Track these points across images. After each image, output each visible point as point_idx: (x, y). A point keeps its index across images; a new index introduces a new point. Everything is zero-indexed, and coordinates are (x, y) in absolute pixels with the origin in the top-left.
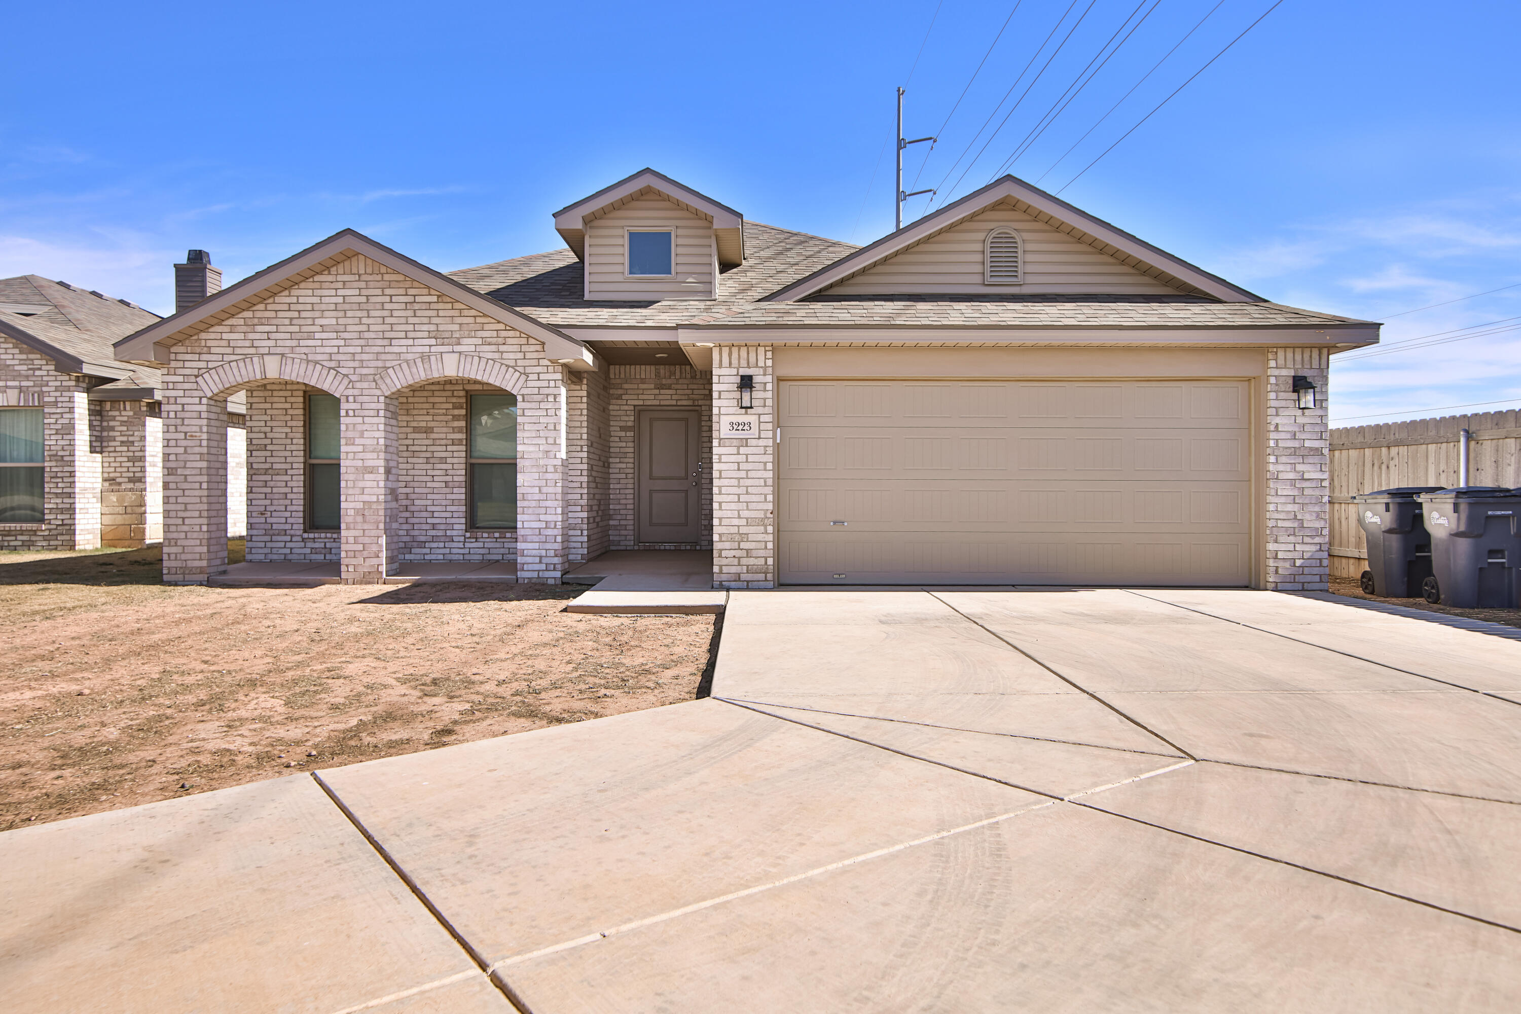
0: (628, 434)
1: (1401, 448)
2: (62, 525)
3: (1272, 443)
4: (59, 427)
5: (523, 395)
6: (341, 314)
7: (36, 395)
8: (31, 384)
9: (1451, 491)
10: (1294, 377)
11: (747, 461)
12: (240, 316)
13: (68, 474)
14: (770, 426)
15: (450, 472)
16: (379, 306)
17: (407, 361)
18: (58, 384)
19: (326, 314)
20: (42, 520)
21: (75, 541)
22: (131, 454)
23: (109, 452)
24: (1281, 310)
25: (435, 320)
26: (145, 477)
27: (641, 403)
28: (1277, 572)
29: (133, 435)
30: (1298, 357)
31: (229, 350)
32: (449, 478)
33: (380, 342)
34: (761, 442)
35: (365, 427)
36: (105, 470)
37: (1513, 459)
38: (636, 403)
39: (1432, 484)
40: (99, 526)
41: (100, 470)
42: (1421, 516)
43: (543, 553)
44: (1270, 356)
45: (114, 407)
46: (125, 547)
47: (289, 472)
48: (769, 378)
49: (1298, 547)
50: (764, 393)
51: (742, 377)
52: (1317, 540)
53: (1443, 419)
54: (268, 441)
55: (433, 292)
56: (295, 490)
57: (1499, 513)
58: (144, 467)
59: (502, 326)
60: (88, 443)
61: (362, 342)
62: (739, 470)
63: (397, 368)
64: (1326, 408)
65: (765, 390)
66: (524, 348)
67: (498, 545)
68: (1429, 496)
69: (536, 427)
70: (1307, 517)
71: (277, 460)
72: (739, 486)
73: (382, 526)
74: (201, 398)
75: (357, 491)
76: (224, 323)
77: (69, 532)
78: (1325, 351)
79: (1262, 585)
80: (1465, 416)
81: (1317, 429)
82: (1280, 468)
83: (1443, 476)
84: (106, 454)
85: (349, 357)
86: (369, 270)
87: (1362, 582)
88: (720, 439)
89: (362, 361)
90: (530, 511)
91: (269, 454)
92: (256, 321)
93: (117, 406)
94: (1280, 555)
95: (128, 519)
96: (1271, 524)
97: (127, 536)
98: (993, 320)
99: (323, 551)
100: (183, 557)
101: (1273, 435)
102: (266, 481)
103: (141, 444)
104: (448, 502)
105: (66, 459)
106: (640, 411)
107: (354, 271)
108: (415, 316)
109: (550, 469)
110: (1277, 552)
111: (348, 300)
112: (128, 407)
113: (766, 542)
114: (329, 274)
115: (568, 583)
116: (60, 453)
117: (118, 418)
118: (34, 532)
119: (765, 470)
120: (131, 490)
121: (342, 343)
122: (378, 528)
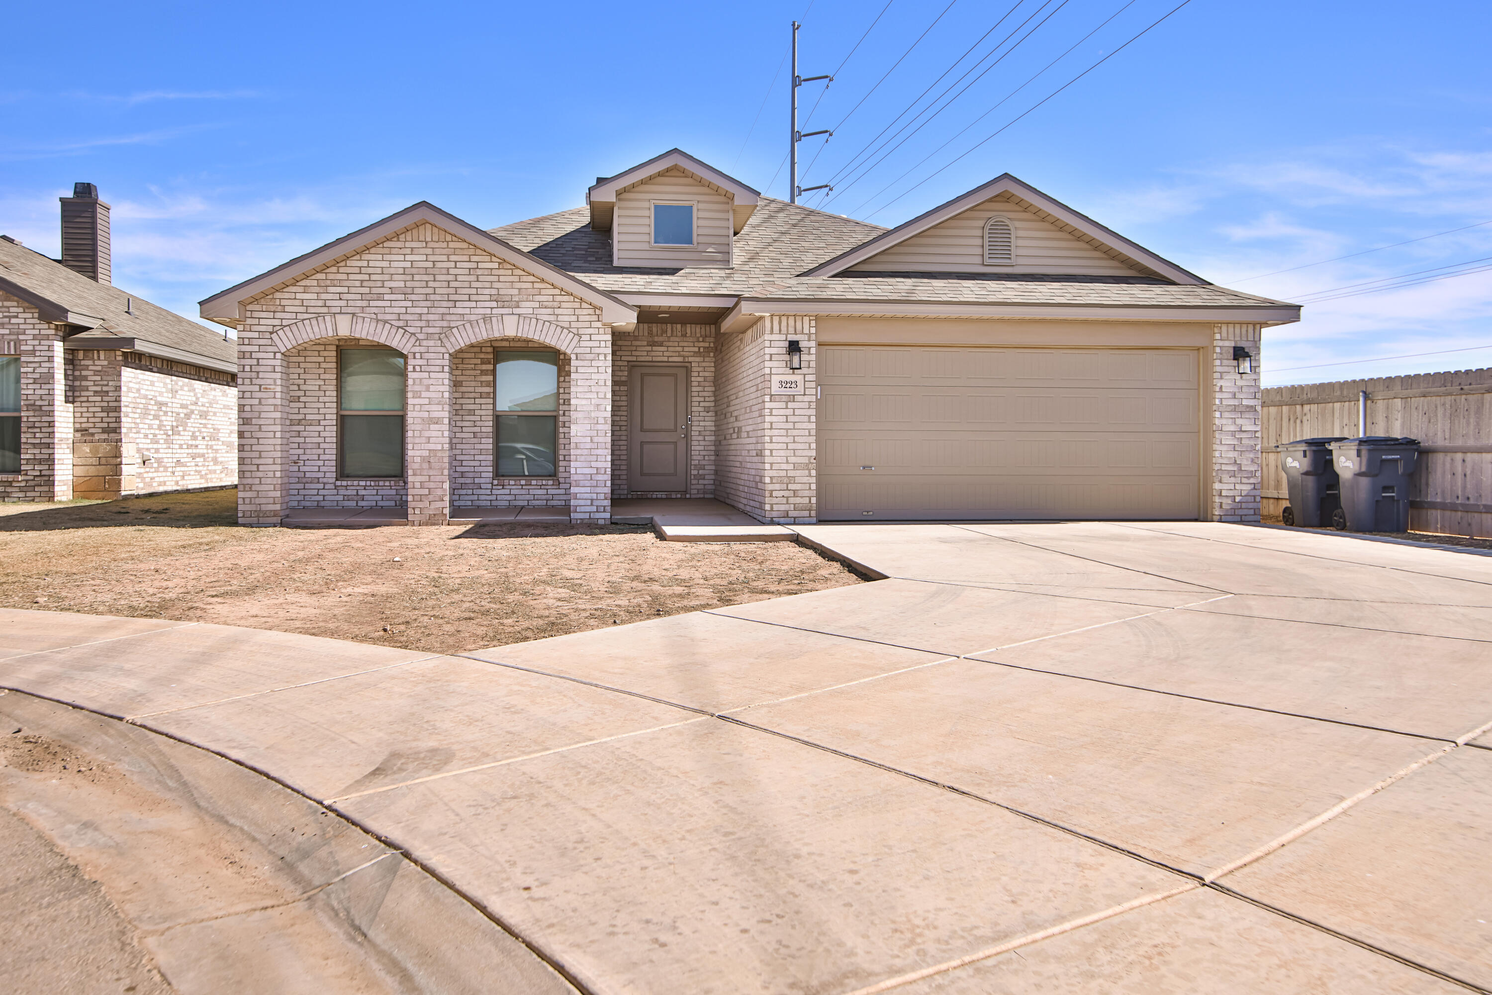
0: (622, 388)
1: (1312, 406)
2: (41, 476)
3: (1217, 402)
4: (37, 376)
5: (576, 354)
6: (409, 278)
7: (12, 344)
8: (7, 332)
9: (1354, 440)
10: (1234, 348)
11: (794, 415)
12: (313, 277)
13: (47, 424)
14: (813, 385)
15: (478, 424)
16: (445, 271)
17: (470, 322)
18: (37, 332)
19: (395, 277)
20: (18, 471)
21: (54, 492)
22: (105, 404)
23: (82, 402)
24: (1223, 292)
25: (496, 285)
26: (120, 428)
27: (634, 359)
28: (1221, 507)
29: (107, 385)
30: (1238, 331)
31: (303, 309)
32: (477, 429)
33: (445, 304)
34: (806, 398)
35: (431, 381)
36: (77, 420)
37: (1400, 415)
38: (630, 359)
39: (1337, 435)
40: (71, 477)
41: (72, 420)
42: (1332, 461)
43: (594, 496)
44: (1216, 330)
45: (87, 356)
46: (100, 499)
47: (322, 423)
48: (813, 344)
49: (1238, 487)
50: (809, 357)
51: (790, 342)
52: (1252, 481)
53: (1346, 382)
54: (302, 393)
55: (494, 259)
56: (328, 440)
57: (1390, 457)
58: (120, 417)
59: (557, 292)
60: (63, 393)
61: (429, 304)
62: (787, 422)
63: (461, 328)
64: (1259, 373)
65: (809, 354)
66: (578, 312)
67: (523, 492)
68: (1338, 444)
69: (588, 383)
70: (1244, 462)
71: (310, 411)
72: (787, 436)
73: (446, 472)
74: (275, 353)
75: (423, 440)
76: (298, 284)
77: (48, 483)
78: (1258, 327)
79: (1209, 518)
80: (1363, 380)
81: (1252, 390)
82: (1224, 421)
83: (1346, 429)
84: (78, 404)
85: (416, 317)
86: (435, 238)
87: (1284, 517)
88: (771, 395)
89: (428, 321)
90: (583, 458)
91: (302, 405)
92: (328, 282)
93: (90, 355)
94: (1224, 493)
95: (102, 470)
96: (1216, 467)
97: (101, 487)
98: (999, 297)
99: (355, 498)
100: (258, 501)
101: (1218, 395)
102: (299, 432)
103: (116, 394)
104: (476, 452)
105: (44, 408)
106: (633, 366)
107: (422, 238)
108: (478, 281)
109: (601, 421)
110: (1221, 491)
111: (415, 265)
112: (102, 357)
113: (810, 484)
114: (398, 240)
115: (616, 524)
116: (38, 403)
117: (91, 367)
118: (10, 484)
119: (809, 422)
120: (104, 441)
121: (409, 304)
122: (442, 474)
